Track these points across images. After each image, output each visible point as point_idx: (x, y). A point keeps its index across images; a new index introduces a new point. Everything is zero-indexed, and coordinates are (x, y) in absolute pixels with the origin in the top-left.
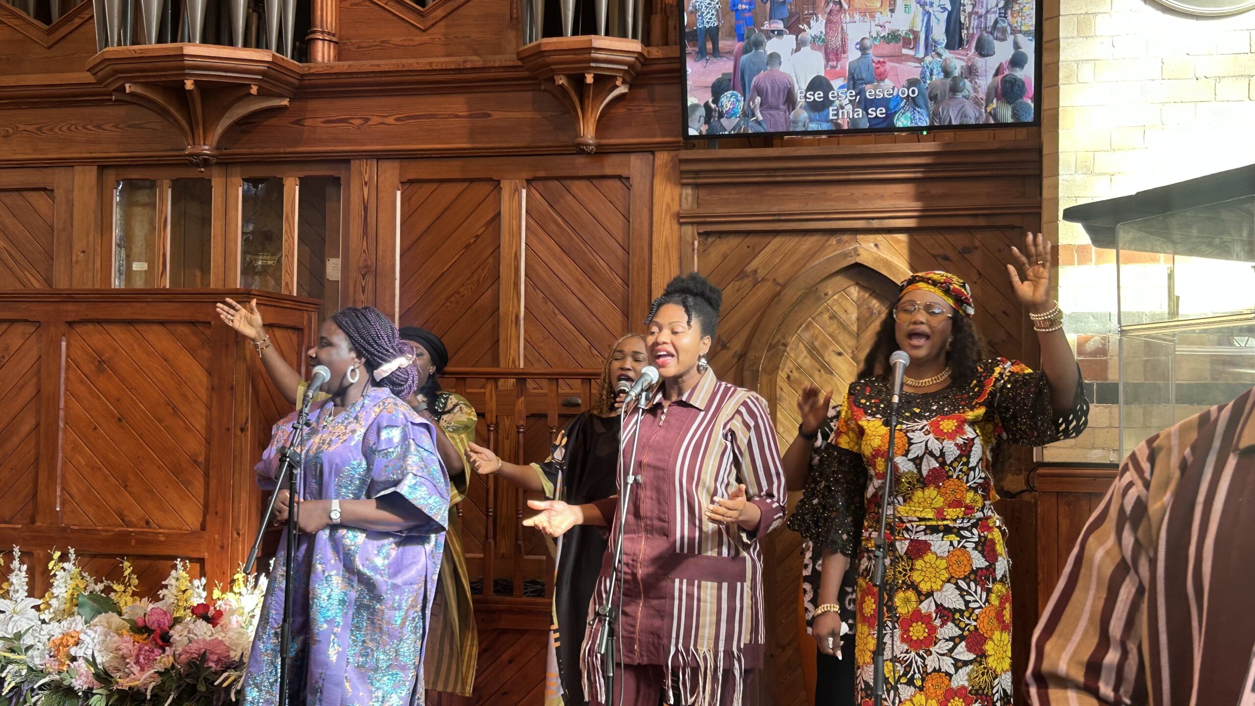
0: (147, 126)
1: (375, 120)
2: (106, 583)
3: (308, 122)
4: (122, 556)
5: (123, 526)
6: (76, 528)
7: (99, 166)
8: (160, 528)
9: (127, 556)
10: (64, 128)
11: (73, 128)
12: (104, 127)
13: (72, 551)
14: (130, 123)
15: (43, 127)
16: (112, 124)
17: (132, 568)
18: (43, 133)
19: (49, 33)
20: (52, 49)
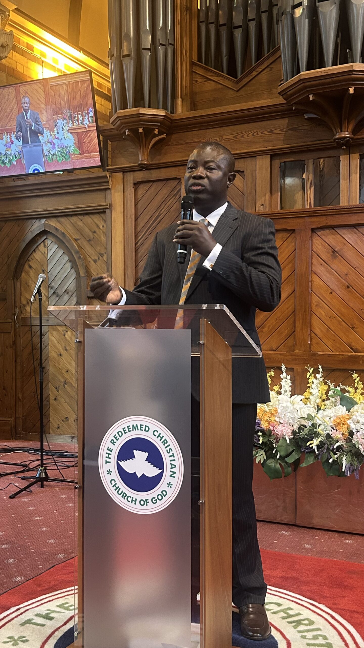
0: (300, 128)
2: (342, 387)
4: (353, 371)
5: (352, 352)
6: (321, 353)
7: (271, 155)
9: (356, 370)
10: (250, 135)
11: (255, 134)
12: (274, 132)
13: (320, 367)
14: (290, 128)
15: (238, 135)
16: (279, 129)
17: (359, 378)
18: (237, 139)
19: (237, 82)
20: (240, 92)
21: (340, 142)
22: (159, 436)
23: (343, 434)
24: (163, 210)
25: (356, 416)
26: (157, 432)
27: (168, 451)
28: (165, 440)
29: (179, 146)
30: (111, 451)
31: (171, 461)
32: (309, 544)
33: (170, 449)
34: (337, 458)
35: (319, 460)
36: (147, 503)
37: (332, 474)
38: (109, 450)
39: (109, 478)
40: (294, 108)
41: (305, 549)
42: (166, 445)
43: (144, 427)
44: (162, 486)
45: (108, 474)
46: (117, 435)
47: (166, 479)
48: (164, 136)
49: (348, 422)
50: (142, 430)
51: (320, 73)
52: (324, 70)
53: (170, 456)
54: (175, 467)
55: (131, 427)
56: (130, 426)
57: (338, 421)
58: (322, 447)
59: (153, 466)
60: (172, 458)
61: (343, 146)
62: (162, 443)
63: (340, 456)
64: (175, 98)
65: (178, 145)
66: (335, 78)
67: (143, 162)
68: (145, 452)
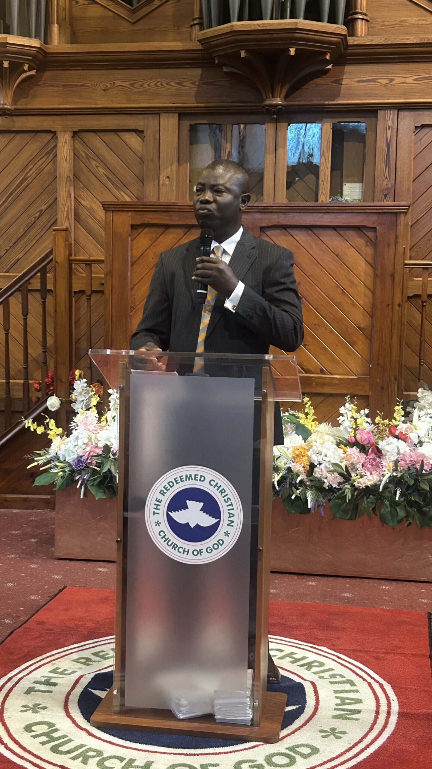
0: (217, 83)
1: (398, 80)
2: (291, 412)
3: (344, 82)
5: (303, 373)
7: (179, 113)
8: (331, 374)
10: (153, 84)
11: (159, 84)
12: (185, 84)
14: (205, 81)
15: (135, 83)
16: (191, 82)
17: (310, 402)
18: (135, 88)
19: (134, 12)
20: (136, 24)
21: (271, 110)
22: (216, 485)
23: (303, 467)
24: (31, 172)
25: (317, 447)
26: (214, 481)
27: (226, 500)
28: (223, 489)
29: (55, 88)
30: (160, 502)
31: (228, 510)
32: (273, 589)
33: (228, 499)
34: (300, 494)
35: (280, 496)
36: (201, 553)
37: (293, 512)
38: (158, 501)
39: (157, 529)
40: (217, 61)
41: (271, 594)
42: (224, 494)
43: (199, 477)
44: (219, 535)
45: (156, 525)
46: (168, 486)
47: (223, 527)
48: (33, 72)
49: (309, 453)
50: (197, 480)
51: (257, 26)
52: (262, 24)
53: (228, 506)
54: (234, 515)
55: (184, 477)
56: (182, 476)
57: (297, 452)
58: (283, 482)
59: (209, 516)
60: (230, 507)
61: (274, 115)
62: (220, 492)
63: (302, 491)
64: (49, 23)
65: (52, 86)
66: (275, 35)
67: (6, 106)
68: (200, 502)
